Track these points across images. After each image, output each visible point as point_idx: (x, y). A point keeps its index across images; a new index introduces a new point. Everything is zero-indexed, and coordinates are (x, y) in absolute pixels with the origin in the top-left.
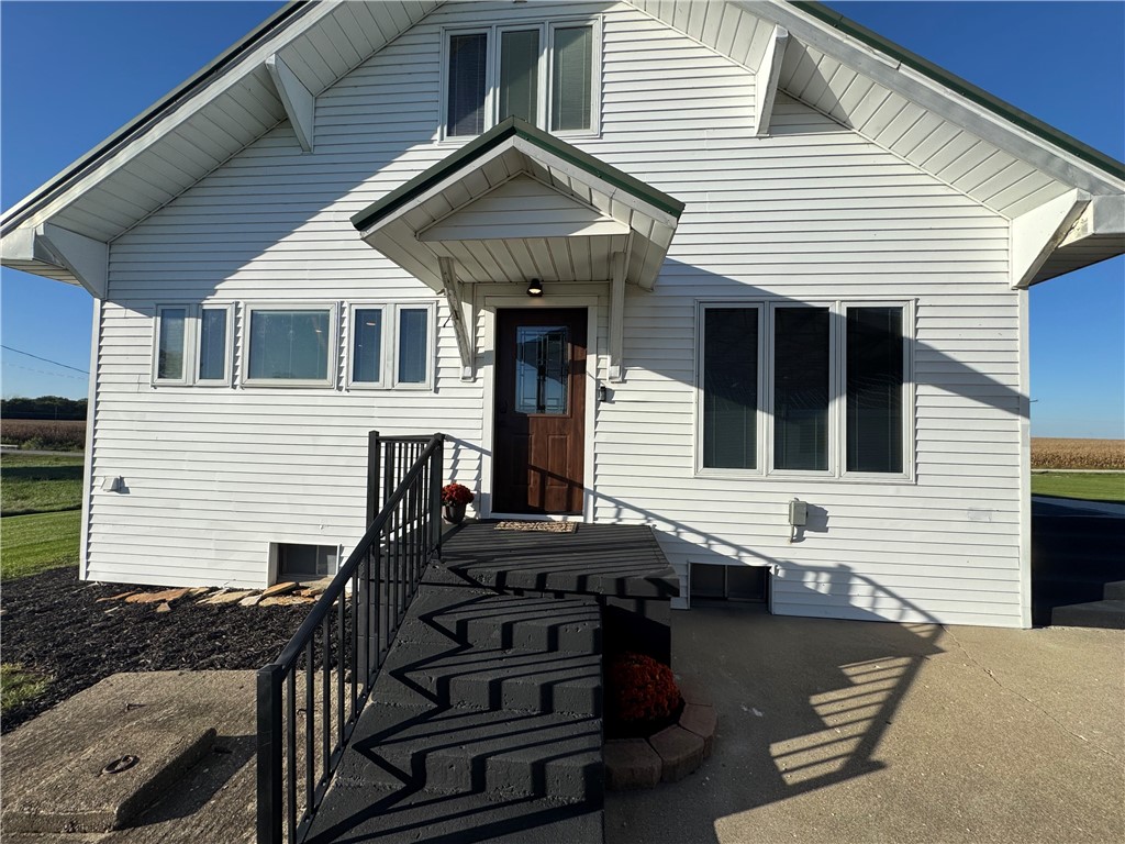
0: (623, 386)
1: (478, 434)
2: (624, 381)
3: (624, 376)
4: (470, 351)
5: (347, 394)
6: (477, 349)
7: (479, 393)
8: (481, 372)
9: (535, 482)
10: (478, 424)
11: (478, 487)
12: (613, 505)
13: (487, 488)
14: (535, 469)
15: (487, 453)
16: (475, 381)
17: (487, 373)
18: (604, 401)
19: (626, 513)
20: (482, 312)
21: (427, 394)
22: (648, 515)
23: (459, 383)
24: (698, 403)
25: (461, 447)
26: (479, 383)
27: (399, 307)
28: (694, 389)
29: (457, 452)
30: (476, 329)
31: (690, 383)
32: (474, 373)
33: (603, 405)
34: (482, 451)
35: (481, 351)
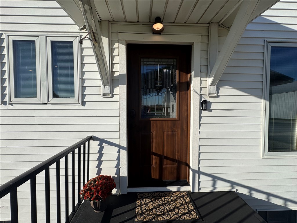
0: (217, 100)
1: (117, 135)
2: (218, 96)
3: (218, 93)
4: (108, 74)
5: (10, 107)
6: (113, 72)
7: (116, 106)
8: (117, 90)
9: (156, 163)
10: (116, 128)
11: (118, 172)
12: (210, 179)
13: (124, 173)
14: (155, 154)
15: (123, 148)
16: (112, 96)
17: (121, 91)
18: (205, 110)
19: (219, 183)
20: (116, 45)
21: (76, 107)
22: (233, 183)
23: (100, 98)
24: (265, 110)
25: (104, 144)
26: (116, 98)
27: (49, 40)
28: (263, 101)
29: (101, 148)
30: (112, 58)
31: (261, 97)
32: (112, 91)
33: (204, 113)
34: (120, 147)
35: (116, 74)
